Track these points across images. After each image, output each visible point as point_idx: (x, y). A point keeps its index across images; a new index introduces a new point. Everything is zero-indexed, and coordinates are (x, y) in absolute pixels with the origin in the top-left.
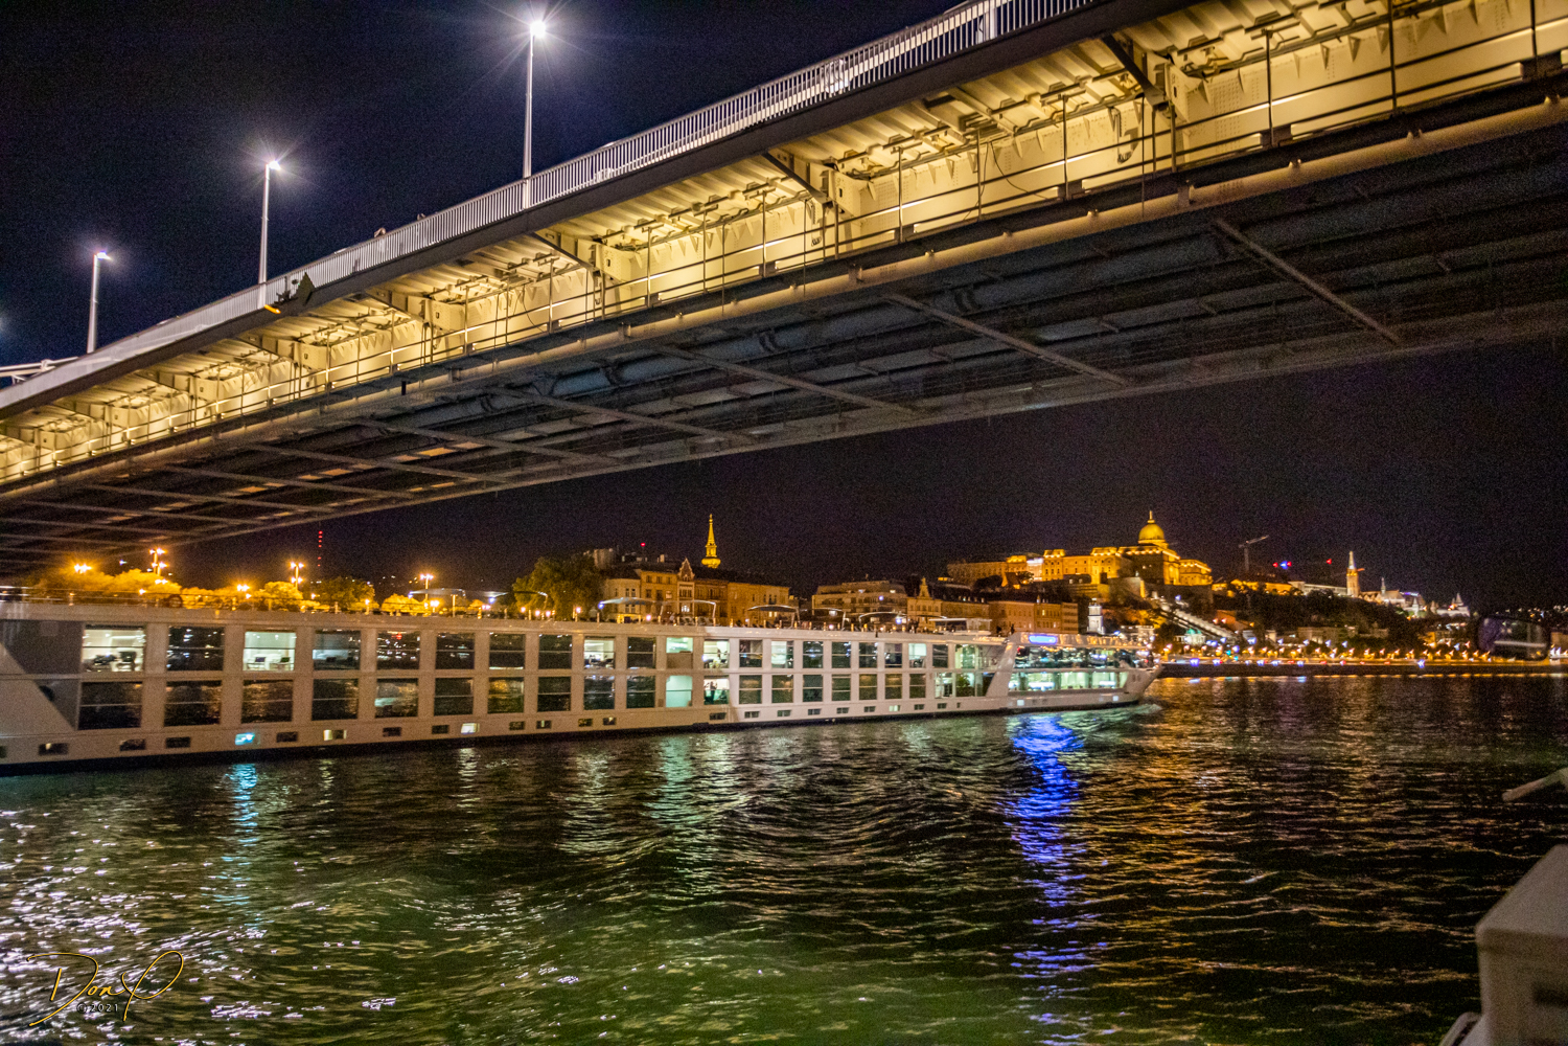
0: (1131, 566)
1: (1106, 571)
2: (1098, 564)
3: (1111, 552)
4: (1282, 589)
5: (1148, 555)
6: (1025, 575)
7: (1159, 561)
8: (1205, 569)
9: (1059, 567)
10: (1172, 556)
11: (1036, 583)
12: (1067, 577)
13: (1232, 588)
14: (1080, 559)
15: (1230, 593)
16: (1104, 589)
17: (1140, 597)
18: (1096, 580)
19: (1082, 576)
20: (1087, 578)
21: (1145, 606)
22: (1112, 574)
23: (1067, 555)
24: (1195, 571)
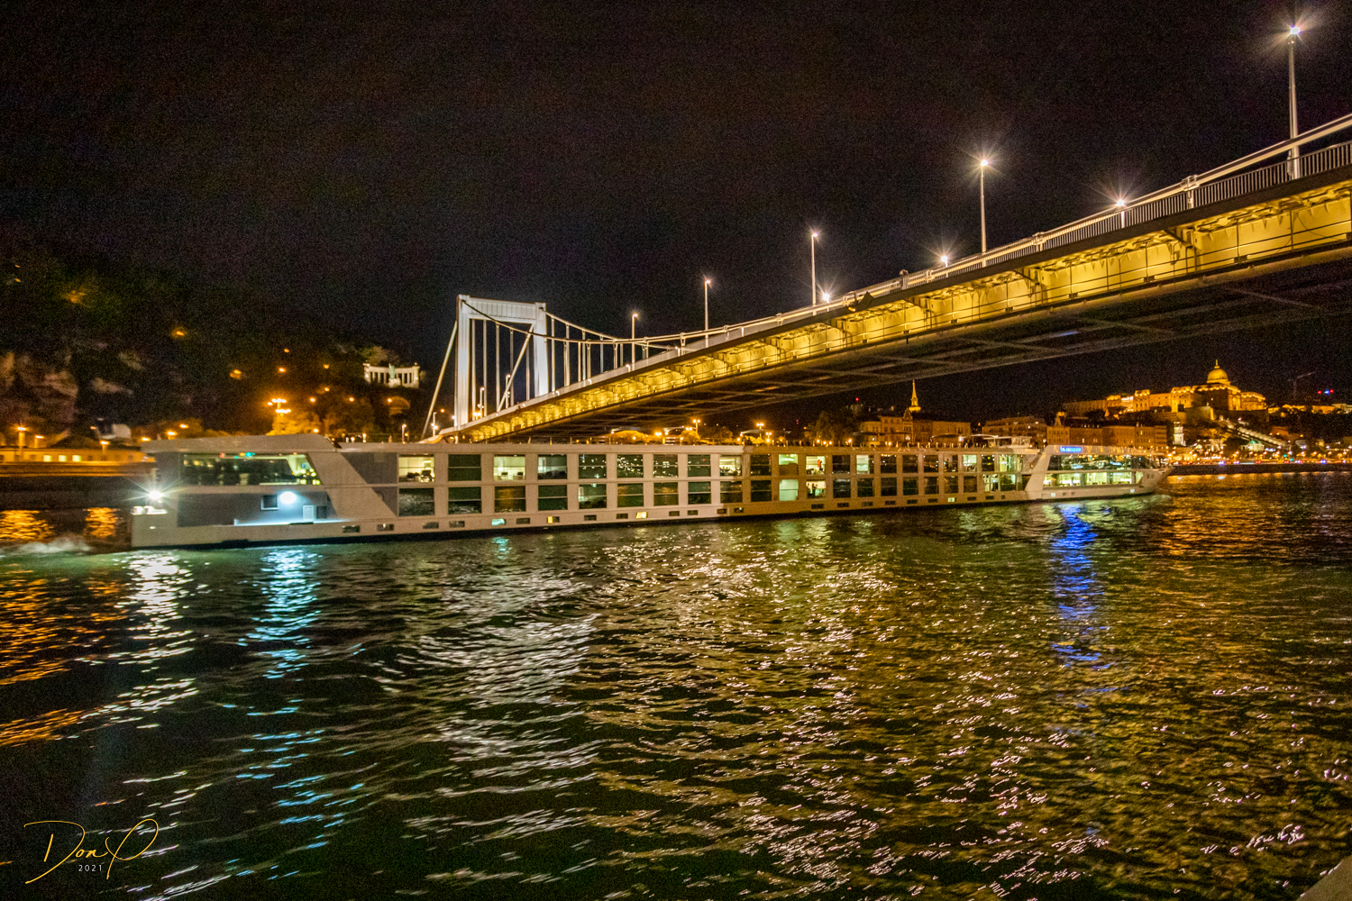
0: (1202, 399)
1: (1183, 403)
2: (1177, 399)
3: (1187, 390)
4: (1326, 409)
5: (1214, 391)
6: (1123, 409)
7: (1225, 394)
8: (1260, 398)
9: (1147, 402)
10: (1235, 390)
11: (1129, 414)
12: (1152, 409)
13: (1285, 411)
14: (1162, 396)
15: (1283, 414)
16: (1182, 415)
17: (1209, 419)
18: (1175, 409)
19: (1164, 407)
20: (1168, 409)
21: (1214, 425)
22: (1187, 404)
23: (1151, 393)
24: (1253, 400)
